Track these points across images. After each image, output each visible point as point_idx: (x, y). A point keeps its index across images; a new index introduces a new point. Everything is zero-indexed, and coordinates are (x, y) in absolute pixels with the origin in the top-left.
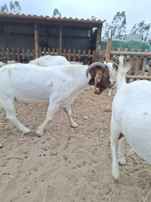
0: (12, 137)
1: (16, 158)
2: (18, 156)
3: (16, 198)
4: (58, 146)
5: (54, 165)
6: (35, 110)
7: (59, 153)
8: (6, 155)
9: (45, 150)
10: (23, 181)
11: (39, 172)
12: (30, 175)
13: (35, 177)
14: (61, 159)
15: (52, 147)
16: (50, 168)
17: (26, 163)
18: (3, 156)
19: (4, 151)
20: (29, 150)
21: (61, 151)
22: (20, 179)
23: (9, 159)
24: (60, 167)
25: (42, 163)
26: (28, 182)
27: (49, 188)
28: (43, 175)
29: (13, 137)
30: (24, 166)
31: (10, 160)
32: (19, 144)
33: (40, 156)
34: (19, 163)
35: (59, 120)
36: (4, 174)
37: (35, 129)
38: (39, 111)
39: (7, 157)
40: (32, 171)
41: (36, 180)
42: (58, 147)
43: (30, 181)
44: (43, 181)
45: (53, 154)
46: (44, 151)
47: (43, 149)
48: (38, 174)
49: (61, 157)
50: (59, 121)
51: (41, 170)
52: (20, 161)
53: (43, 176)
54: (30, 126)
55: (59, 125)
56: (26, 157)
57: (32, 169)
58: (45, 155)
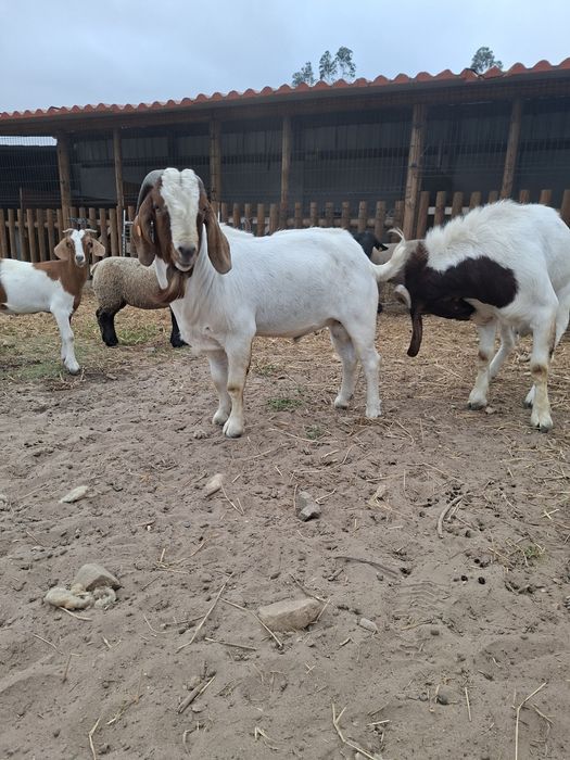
0: (345, 489)
1: (372, 564)
2: (379, 561)
3: (400, 707)
4: (535, 562)
5: (531, 629)
6: (411, 414)
7: (543, 590)
8: (335, 544)
9: (477, 561)
10: (413, 652)
11: (468, 638)
12: (437, 642)
13: (459, 652)
14: (559, 613)
15: (505, 558)
16: (515, 637)
17: (410, 590)
18: (326, 545)
19: (327, 531)
20: (415, 550)
21: (549, 582)
22: (400, 642)
23: (348, 560)
24: (562, 644)
25: (476, 608)
26: (433, 663)
27: (526, 713)
28: (487, 654)
29: (347, 492)
30: (404, 599)
31: (350, 566)
32: (373, 517)
33: (464, 578)
34: (385, 584)
35: (516, 462)
36: (340, 608)
37: (422, 480)
38: (423, 417)
39: (341, 553)
40: (440, 627)
41: (463, 665)
42: (532, 565)
43: (441, 661)
44: (490, 678)
45: (516, 588)
46: (476, 566)
47: (468, 555)
48: (468, 645)
49: (555, 605)
50: (515, 466)
51: (475, 634)
52: (388, 579)
53: (489, 659)
54: (399, 466)
55: (517, 481)
56: (404, 571)
57: (439, 621)
58: (482, 581)
